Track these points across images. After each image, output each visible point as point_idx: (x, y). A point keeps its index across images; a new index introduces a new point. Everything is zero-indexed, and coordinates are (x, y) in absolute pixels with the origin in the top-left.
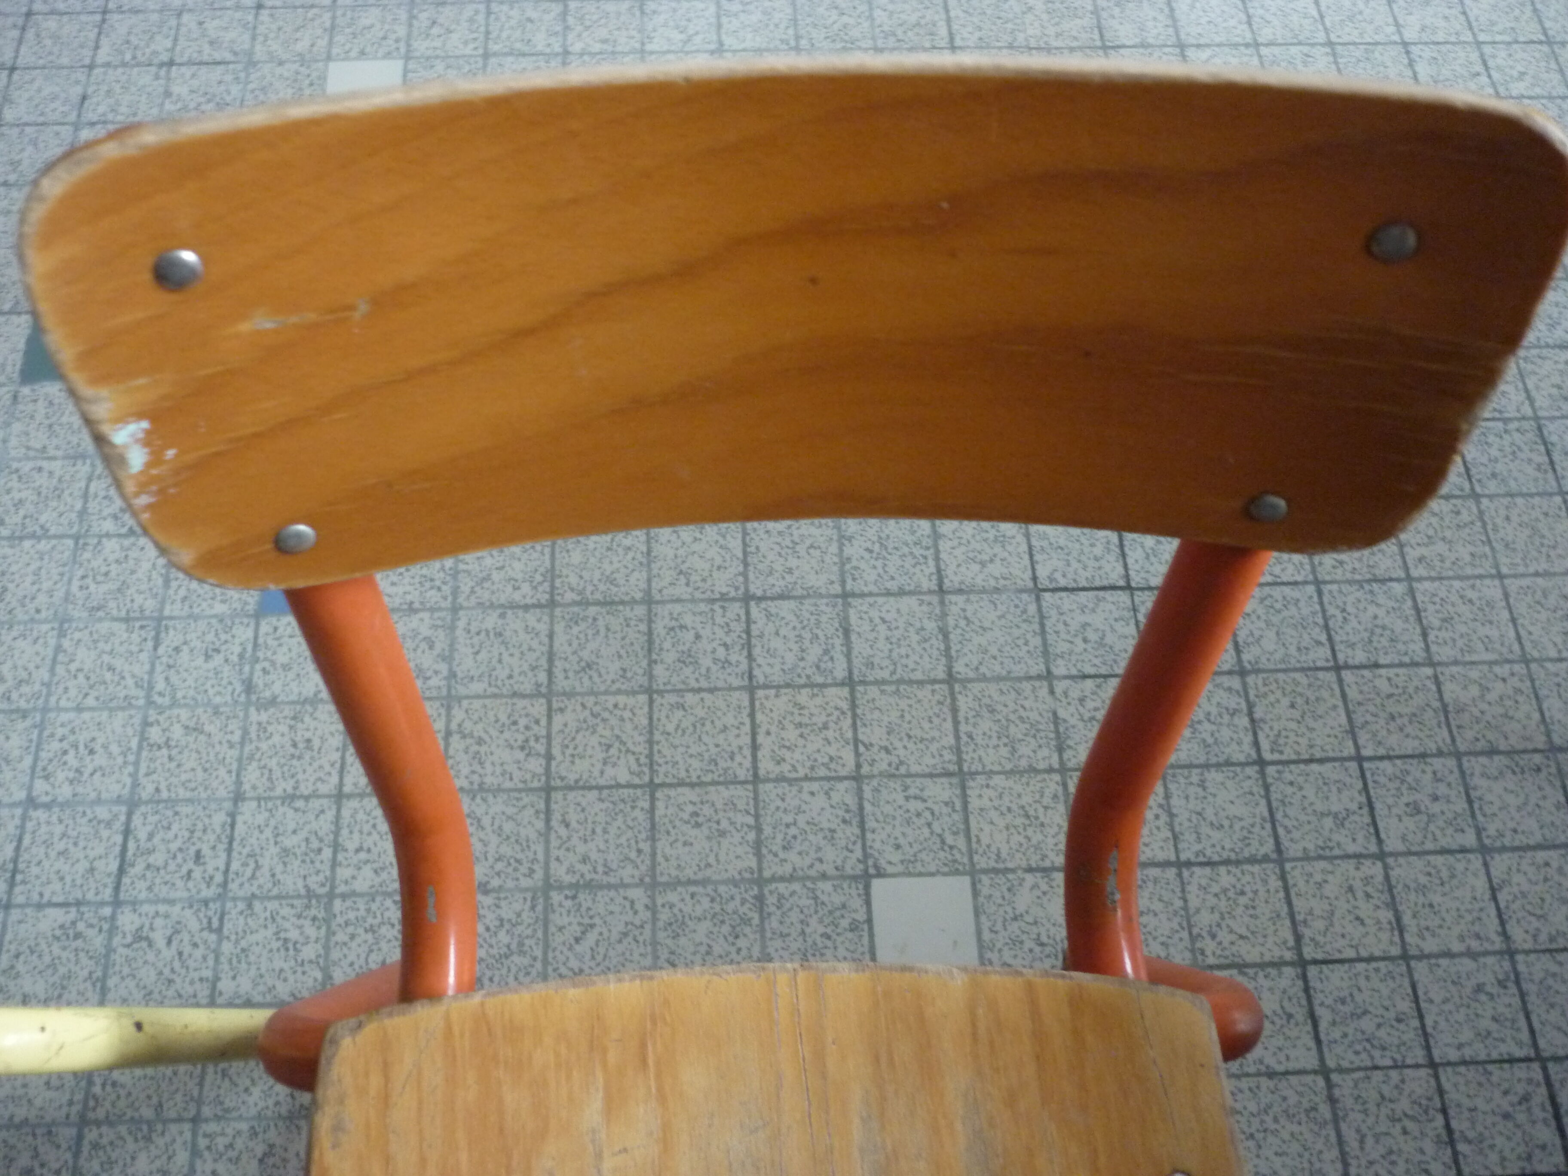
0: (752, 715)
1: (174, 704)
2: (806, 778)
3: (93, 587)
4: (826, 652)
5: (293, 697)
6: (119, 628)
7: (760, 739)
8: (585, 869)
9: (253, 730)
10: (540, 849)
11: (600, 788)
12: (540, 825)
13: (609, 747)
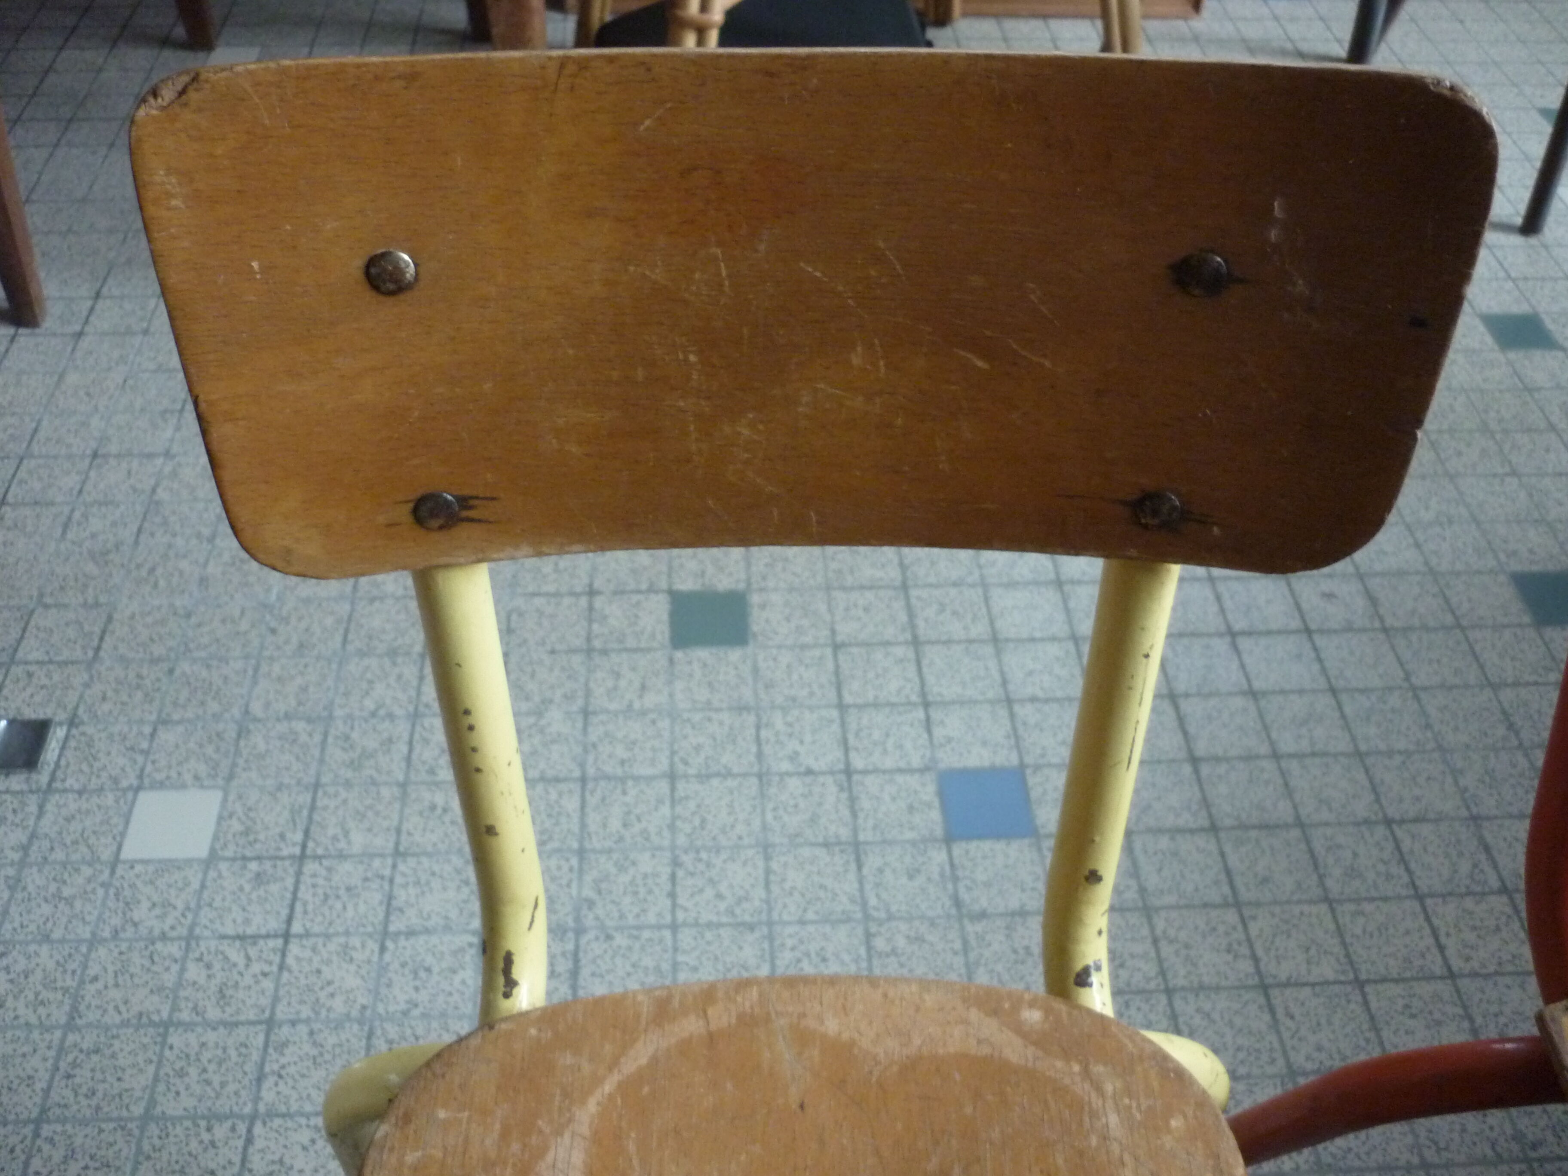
0: (1428, 919)
1: (891, 917)
2: (1496, 973)
3: (786, 818)
4: (1475, 866)
5: (1001, 909)
6: (821, 852)
7: (1443, 940)
8: (1323, 1056)
9: (972, 939)
10: (1273, 1038)
11: (1313, 985)
12: (1267, 1017)
13: (1308, 950)
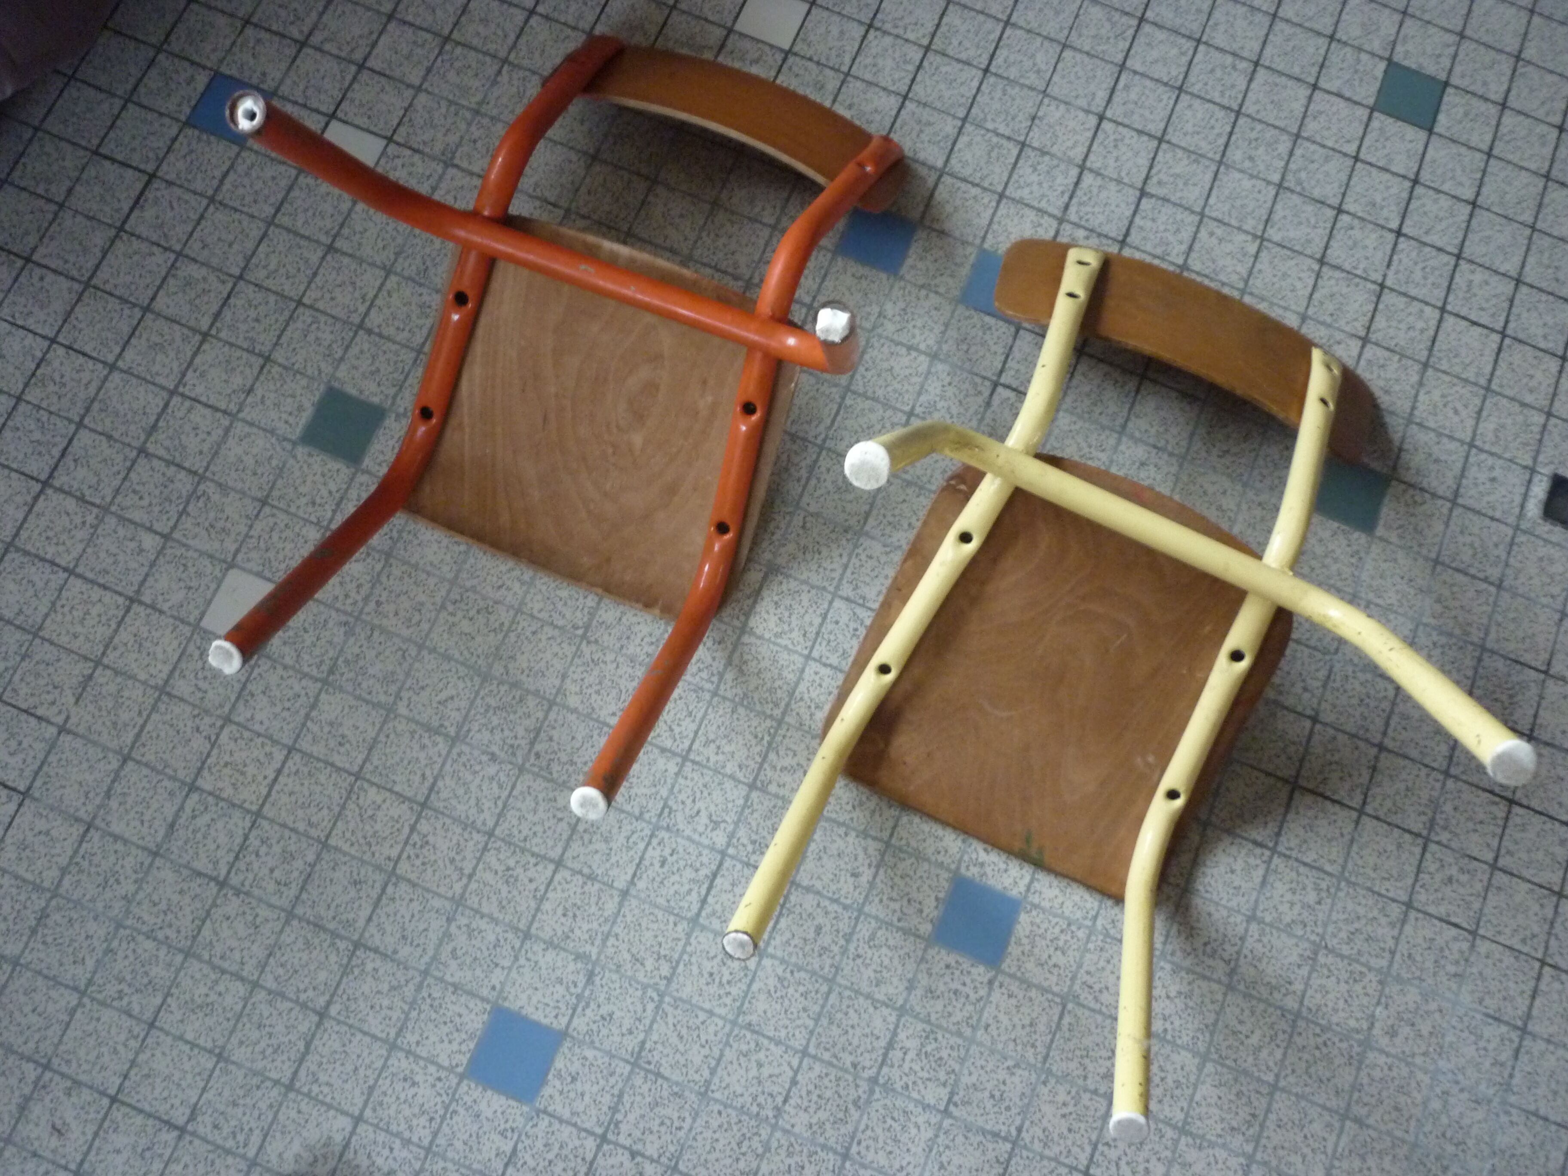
0: (269, 794)
1: (645, 987)
2: (259, 735)
3: (675, 1115)
4: (194, 817)
5: (563, 954)
6: (666, 1071)
7: (272, 776)
8: (426, 741)
9: (598, 942)
10: (448, 768)
11: (390, 790)
12: (440, 784)
13: (371, 817)
